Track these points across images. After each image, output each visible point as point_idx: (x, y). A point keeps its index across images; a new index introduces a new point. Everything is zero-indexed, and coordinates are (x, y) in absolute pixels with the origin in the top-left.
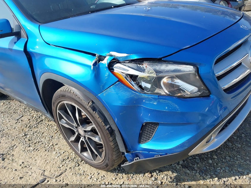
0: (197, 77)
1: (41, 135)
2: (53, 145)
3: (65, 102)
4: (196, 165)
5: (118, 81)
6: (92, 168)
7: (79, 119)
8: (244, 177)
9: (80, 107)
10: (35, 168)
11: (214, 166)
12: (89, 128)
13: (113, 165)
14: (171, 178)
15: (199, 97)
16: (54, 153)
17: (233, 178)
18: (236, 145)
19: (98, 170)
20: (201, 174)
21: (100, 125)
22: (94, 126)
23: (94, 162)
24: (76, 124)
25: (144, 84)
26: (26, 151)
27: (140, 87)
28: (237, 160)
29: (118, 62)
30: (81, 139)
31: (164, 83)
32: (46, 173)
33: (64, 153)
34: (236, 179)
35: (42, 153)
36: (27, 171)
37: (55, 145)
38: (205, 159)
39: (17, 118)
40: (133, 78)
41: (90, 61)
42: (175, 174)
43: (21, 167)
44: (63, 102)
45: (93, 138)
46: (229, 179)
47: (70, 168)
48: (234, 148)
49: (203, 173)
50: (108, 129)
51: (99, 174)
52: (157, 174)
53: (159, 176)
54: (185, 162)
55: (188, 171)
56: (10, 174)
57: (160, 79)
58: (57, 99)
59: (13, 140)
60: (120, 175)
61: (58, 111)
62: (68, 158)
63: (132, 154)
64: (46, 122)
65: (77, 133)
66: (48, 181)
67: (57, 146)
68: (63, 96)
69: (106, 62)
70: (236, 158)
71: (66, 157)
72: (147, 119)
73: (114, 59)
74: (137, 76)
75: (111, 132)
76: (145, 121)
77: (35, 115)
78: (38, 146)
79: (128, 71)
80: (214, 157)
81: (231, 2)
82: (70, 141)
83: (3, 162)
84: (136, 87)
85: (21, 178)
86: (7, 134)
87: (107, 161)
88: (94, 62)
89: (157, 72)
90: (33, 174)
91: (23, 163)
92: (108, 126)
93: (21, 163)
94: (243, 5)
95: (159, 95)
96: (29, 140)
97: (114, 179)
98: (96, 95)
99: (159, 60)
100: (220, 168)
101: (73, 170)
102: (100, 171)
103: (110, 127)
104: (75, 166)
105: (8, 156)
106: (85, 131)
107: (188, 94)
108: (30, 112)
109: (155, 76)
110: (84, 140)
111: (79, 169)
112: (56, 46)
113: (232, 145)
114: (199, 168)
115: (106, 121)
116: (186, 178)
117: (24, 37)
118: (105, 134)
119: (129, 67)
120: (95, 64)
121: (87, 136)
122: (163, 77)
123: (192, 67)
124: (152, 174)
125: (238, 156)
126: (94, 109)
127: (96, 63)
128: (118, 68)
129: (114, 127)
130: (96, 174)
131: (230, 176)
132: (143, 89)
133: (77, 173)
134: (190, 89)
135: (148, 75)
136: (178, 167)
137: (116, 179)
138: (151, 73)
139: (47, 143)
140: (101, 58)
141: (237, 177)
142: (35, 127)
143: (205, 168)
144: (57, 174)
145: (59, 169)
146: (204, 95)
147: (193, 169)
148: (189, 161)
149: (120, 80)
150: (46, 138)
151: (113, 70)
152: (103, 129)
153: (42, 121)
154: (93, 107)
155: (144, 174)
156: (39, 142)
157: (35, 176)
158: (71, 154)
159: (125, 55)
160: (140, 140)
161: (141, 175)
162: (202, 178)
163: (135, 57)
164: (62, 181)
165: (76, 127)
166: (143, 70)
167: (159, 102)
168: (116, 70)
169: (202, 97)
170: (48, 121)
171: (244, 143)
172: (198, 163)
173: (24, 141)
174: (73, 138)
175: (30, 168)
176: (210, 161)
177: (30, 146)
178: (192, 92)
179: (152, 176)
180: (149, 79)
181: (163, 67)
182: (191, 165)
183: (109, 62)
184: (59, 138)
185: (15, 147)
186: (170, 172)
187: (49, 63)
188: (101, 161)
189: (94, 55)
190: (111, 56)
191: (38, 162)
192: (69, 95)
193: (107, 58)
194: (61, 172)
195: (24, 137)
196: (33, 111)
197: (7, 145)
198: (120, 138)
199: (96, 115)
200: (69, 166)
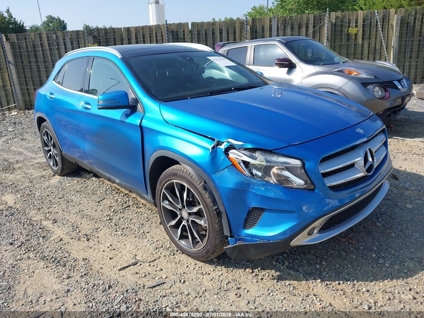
0: (303, 171)
1: (129, 221)
2: (144, 232)
3: (175, 181)
4: (301, 268)
5: (232, 165)
6: (189, 258)
7: (186, 200)
8: (349, 283)
9: (191, 187)
10: (125, 251)
11: (320, 272)
12: (195, 210)
13: (214, 252)
14: (273, 276)
15: (304, 189)
16: (146, 240)
17: (337, 282)
18: (351, 255)
19: (195, 261)
20: (305, 275)
21: (208, 205)
22: (201, 206)
23: (193, 250)
24: (181, 205)
25: (255, 172)
26: (113, 235)
27: (252, 173)
28: (347, 268)
29: (234, 148)
30: (183, 223)
31: (273, 173)
32: (137, 258)
33: (157, 241)
34: (339, 284)
35: (132, 238)
36: (116, 253)
37: (147, 233)
38: (313, 264)
39: (97, 200)
40: (246, 164)
41: (209, 145)
42: (278, 273)
43: (109, 249)
44: (172, 181)
45: (198, 221)
46: (333, 283)
47: (165, 256)
48: (348, 258)
49: (307, 275)
50: (216, 209)
51: (196, 264)
52: (259, 271)
53: (260, 274)
54: (291, 264)
55: (292, 272)
56: (97, 253)
57: (270, 168)
58: (166, 177)
59: (96, 222)
60: (219, 268)
61: (163, 190)
62: (162, 247)
63: (236, 239)
64: (135, 209)
65: (179, 216)
66: (141, 265)
67: (149, 234)
68: (175, 175)
69: (223, 147)
70: (346, 267)
71: (160, 246)
72: (254, 204)
73: (231, 145)
74: (250, 163)
75: (219, 214)
76: (252, 206)
77: (119, 200)
78: (126, 232)
79: (242, 157)
80: (323, 263)
81: (389, 89)
82: (168, 226)
83: (88, 242)
84: (247, 173)
85: (110, 258)
86: (87, 215)
87: (209, 247)
88: (212, 146)
89: (267, 161)
90: (124, 257)
91: (111, 245)
92: (216, 207)
93: (109, 246)
94: (409, 94)
95: (268, 182)
96: (116, 225)
97: (212, 270)
98: (209, 175)
99: (270, 152)
100: (326, 273)
101: (167, 258)
102: (197, 262)
103: (218, 208)
104: (170, 255)
105: (93, 238)
106: (190, 214)
107: (295, 186)
108: (113, 195)
109: (265, 164)
110: (186, 224)
111: (175, 258)
112: (176, 126)
113: (346, 255)
114: (304, 271)
115: (214, 202)
116: (288, 277)
117: (140, 112)
118: (212, 216)
119: (244, 154)
120: (213, 148)
121: (191, 219)
122: (273, 167)
123: (300, 161)
124: (254, 270)
125: (349, 265)
126: (205, 189)
127: (214, 146)
128: (233, 154)
129: (222, 209)
130: (193, 264)
131: (335, 281)
132: (253, 175)
133: (172, 261)
134: (298, 182)
135: (259, 163)
136: (282, 268)
137: (214, 270)
138: (261, 161)
139: (137, 230)
140: (219, 143)
141: (341, 282)
142: (121, 212)
143: (310, 272)
144: (149, 260)
145: (152, 256)
146: (309, 188)
147: (297, 271)
148: (296, 264)
149: (233, 165)
150: (136, 225)
151: (228, 154)
152: (210, 210)
153: (129, 206)
154: (205, 186)
155: (245, 269)
156: (127, 228)
157: (126, 259)
158: (166, 243)
159: (241, 143)
160: (245, 226)
161: (241, 271)
162: (305, 279)
163: (249, 146)
164: (156, 266)
165: (180, 210)
166: (255, 159)
167: (266, 189)
168: (231, 155)
169: (307, 190)
170: (137, 208)
171: (360, 255)
172: (304, 267)
173: (110, 225)
174: (173, 223)
175: (120, 251)
176: (318, 266)
177: (117, 231)
178: (299, 185)
179: (253, 272)
180: (259, 167)
181: (275, 158)
182: (296, 267)
183: (226, 147)
184: (151, 227)
185: (99, 230)
186: (273, 271)
187: (163, 141)
188: (201, 248)
189: (213, 140)
190: (229, 142)
191: (128, 246)
192: (182, 173)
193: (225, 143)
194: (154, 258)
195: (109, 221)
196: (116, 195)
197: (89, 227)
198: (226, 220)
199: (207, 195)
200: (163, 254)
